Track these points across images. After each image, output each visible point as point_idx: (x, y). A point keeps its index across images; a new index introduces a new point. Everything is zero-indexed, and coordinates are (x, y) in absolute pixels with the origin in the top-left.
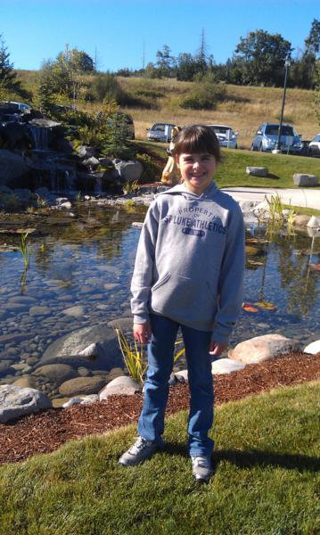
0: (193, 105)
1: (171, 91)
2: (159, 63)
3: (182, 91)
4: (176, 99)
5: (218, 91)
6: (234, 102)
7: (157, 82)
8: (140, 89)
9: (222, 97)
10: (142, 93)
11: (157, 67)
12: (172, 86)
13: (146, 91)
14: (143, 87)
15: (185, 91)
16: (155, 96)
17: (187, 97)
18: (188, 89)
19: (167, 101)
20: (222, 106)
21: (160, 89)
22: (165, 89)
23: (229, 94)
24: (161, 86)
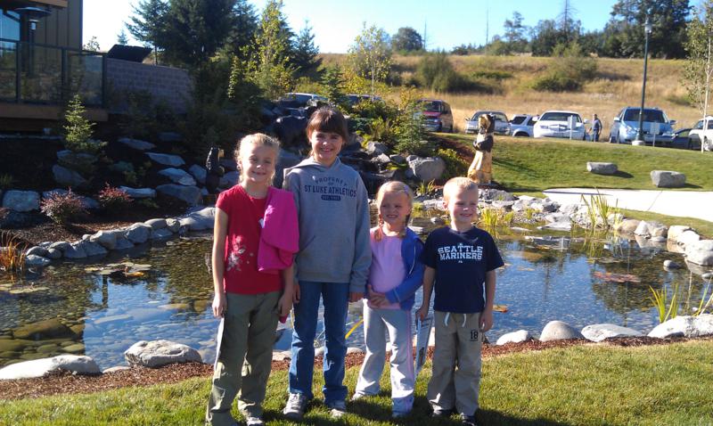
0: (552, 86)
1: (522, 70)
2: (507, 35)
3: (536, 69)
4: (528, 79)
5: (586, 67)
6: (608, 81)
7: (504, 60)
8: (480, 70)
9: (591, 75)
10: (482, 75)
11: (505, 40)
12: (523, 63)
13: (488, 71)
14: (485, 67)
15: (540, 69)
16: (499, 77)
17: (544, 76)
18: (545, 67)
19: (515, 82)
20: (592, 86)
21: (506, 68)
22: (513, 68)
23: (600, 70)
24: (510, 64)
